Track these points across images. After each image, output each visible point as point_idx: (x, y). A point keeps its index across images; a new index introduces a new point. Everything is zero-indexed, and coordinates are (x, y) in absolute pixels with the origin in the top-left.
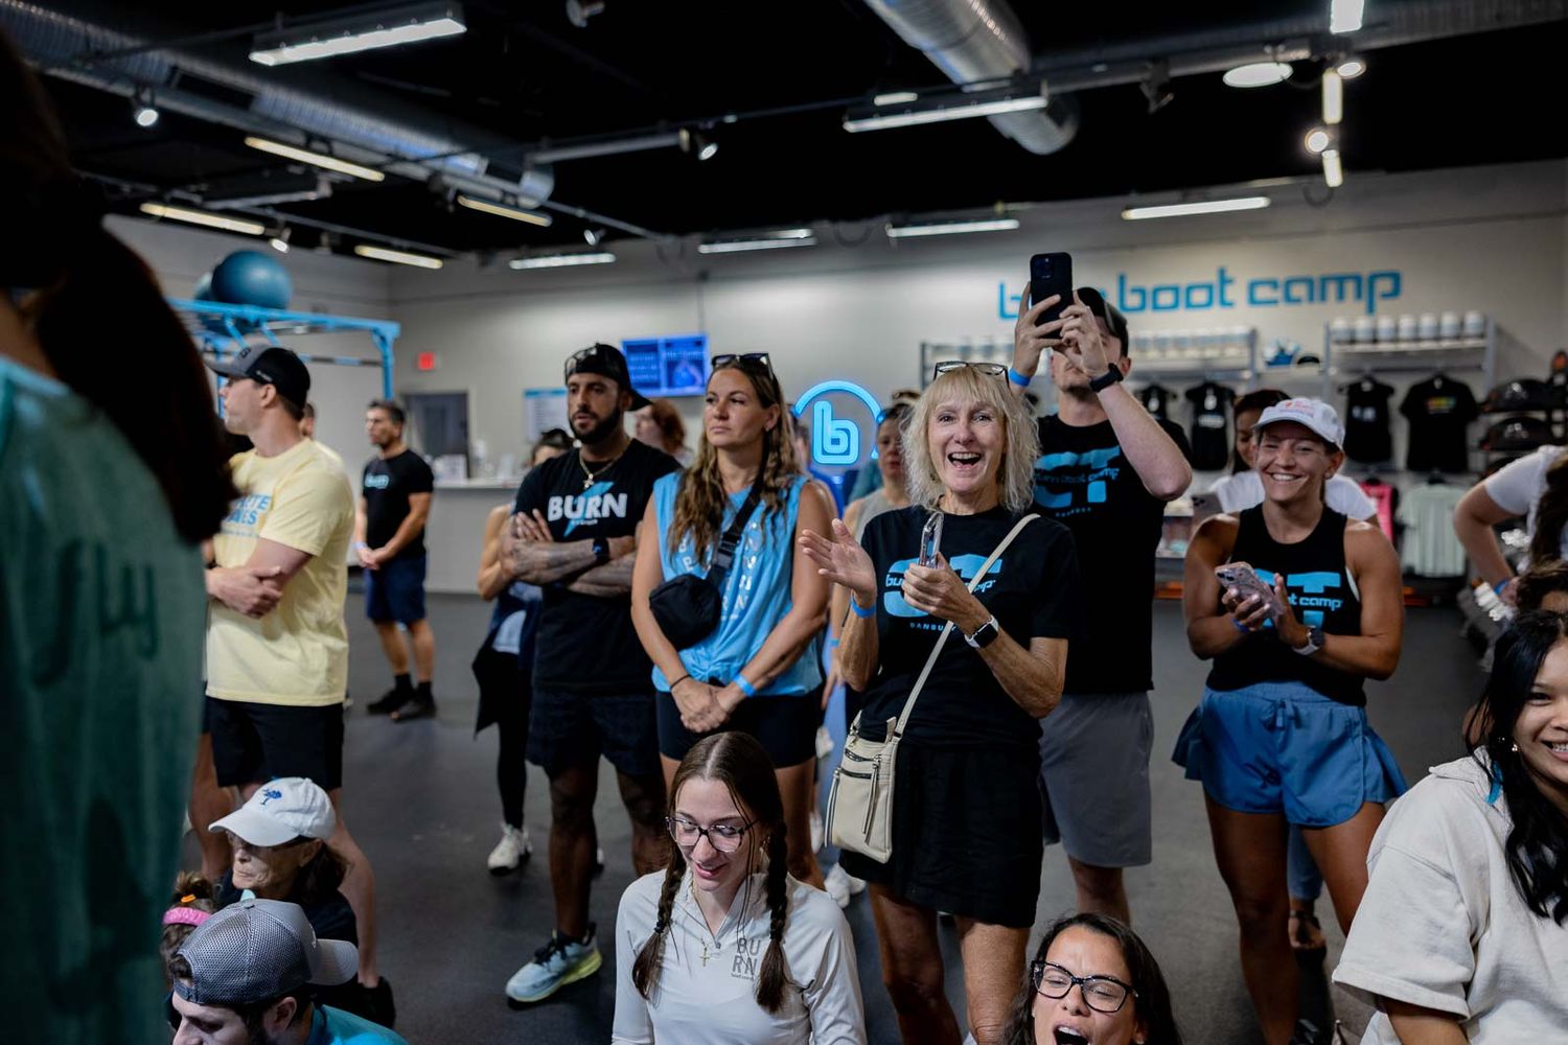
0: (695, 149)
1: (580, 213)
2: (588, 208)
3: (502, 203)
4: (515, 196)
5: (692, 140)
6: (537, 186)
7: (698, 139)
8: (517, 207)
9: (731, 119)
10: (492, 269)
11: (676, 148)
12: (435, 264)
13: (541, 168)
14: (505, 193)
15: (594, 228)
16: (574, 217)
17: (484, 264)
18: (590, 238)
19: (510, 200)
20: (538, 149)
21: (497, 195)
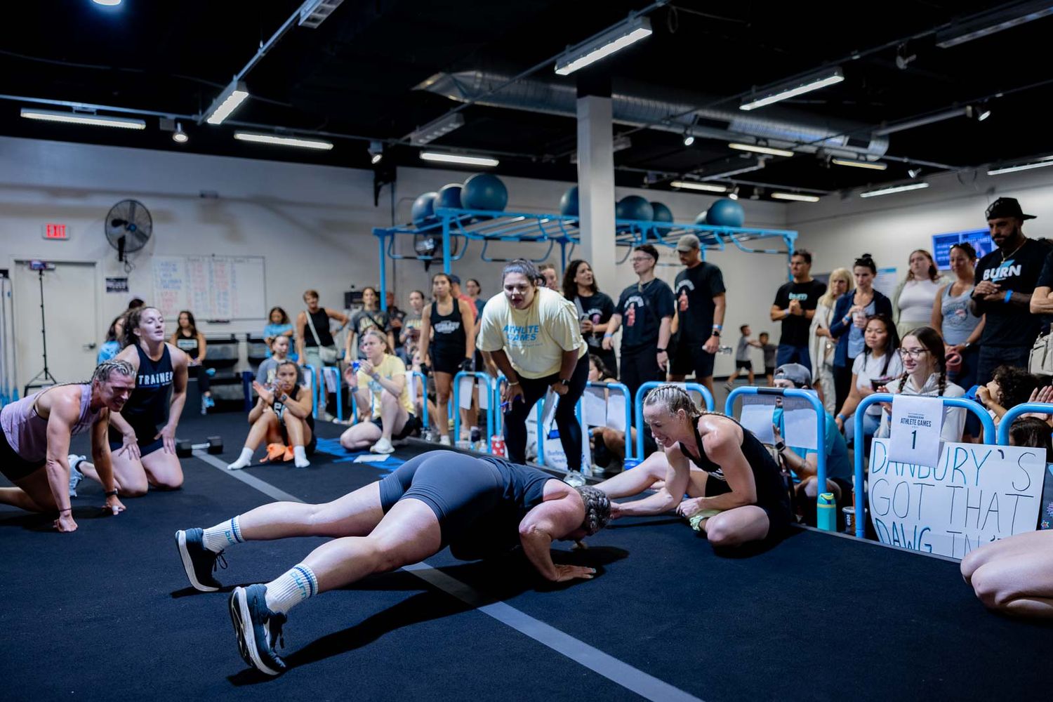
0: (976, 115)
1: (905, 160)
2: (910, 157)
3: (857, 160)
4: (865, 155)
5: (973, 110)
6: (878, 148)
7: (977, 109)
8: (866, 161)
9: (1000, 95)
10: (849, 200)
11: (964, 116)
12: (814, 199)
13: (882, 138)
14: (859, 154)
15: (914, 168)
16: (902, 163)
17: (844, 197)
18: (912, 174)
19: (862, 158)
20: (879, 129)
21: (855, 156)
